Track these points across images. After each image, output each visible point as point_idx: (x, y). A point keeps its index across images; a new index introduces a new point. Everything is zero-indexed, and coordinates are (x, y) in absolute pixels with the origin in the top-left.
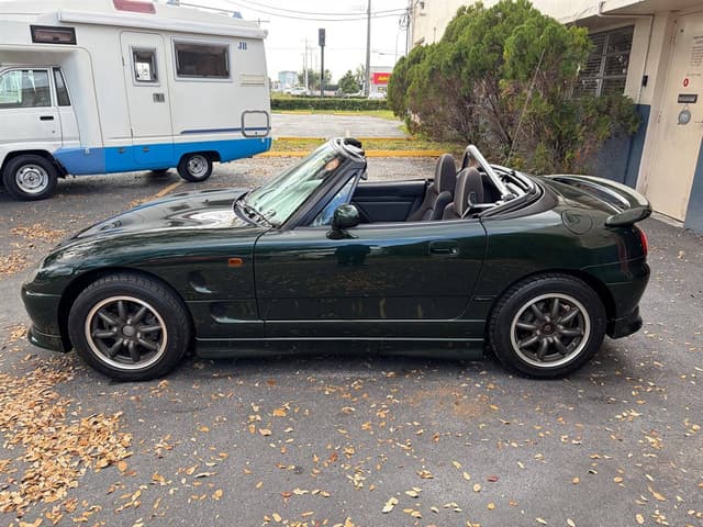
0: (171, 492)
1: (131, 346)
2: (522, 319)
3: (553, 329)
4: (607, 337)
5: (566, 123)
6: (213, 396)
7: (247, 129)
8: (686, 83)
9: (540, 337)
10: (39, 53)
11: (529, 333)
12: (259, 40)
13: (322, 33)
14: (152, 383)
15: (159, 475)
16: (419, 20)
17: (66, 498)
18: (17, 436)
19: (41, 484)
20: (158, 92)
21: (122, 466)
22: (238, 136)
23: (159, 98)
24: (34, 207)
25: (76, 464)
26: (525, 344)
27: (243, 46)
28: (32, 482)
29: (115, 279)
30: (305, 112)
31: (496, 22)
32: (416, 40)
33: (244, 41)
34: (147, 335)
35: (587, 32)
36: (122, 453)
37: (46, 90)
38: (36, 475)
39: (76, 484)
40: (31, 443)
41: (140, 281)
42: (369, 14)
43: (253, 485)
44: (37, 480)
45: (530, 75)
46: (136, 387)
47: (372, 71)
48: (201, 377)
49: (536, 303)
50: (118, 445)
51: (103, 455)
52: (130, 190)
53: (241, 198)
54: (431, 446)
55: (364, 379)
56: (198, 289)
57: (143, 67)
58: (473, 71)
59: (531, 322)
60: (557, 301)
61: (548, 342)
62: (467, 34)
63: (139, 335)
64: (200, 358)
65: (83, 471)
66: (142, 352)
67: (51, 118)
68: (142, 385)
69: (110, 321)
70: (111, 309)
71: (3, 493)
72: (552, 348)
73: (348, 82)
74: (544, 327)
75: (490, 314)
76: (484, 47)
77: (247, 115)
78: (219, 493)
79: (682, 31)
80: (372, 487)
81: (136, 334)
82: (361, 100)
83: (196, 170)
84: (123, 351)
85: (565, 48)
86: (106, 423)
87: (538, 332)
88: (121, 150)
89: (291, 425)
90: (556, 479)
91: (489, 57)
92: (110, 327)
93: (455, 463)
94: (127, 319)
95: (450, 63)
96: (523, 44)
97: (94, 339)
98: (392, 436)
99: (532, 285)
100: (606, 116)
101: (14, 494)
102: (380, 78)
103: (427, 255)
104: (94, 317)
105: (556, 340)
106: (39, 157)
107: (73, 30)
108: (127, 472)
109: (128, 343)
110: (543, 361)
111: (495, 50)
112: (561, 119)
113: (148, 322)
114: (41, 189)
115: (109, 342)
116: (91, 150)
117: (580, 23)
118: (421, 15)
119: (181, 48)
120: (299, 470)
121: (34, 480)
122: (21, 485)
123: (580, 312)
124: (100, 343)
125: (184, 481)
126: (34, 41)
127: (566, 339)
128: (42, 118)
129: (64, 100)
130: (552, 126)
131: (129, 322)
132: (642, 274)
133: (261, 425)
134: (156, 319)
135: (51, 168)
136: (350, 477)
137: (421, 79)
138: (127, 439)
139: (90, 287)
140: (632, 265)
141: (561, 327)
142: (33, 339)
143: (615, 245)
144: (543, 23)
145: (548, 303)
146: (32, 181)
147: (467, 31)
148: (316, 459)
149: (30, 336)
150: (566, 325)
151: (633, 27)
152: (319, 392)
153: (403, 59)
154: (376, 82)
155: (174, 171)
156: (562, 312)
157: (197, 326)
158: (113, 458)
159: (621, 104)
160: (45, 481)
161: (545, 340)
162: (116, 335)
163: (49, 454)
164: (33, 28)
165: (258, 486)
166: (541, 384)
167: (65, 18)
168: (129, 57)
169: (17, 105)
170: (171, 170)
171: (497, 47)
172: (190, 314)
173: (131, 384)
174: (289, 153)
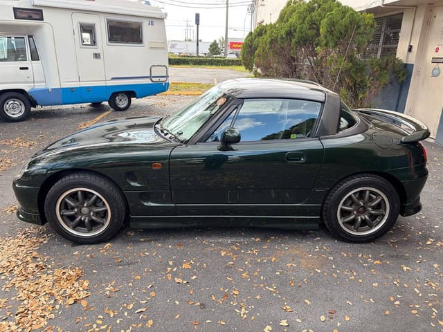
0: (118, 322)
1: (86, 220)
2: (344, 204)
3: (365, 210)
4: (400, 216)
5: (359, 75)
6: (142, 254)
7: (153, 77)
8: (437, 50)
9: (356, 216)
10: (19, 26)
11: (349, 213)
12: (162, 19)
13: (197, 16)
14: (100, 245)
15: (109, 310)
16: (260, 8)
17: (47, 326)
18: (11, 282)
19: (30, 316)
20: (96, 52)
21: (84, 303)
22: (148, 81)
23: (97, 56)
24: (15, 126)
25: (52, 302)
26: (346, 220)
27: (151, 23)
28: (23, 315)
29: (77, 176)
30: (187, 66)
31: (313, 10)
32: (258, 21)
33: (152, 20)
34: (97, 214)
35: (373, 17)
36: (83, 295)
37: (24, 50)
38: (25, 310)
39: (53, 316)
40: (21, 287)
41: (93, 178)
42: (227, 4)
43: (173, 317)
44: (26, 313)
45: (336, 44)
46: (90, 248)
47: (229, 41)
48: (132, 241)
49: (354, 194)
50: (81, 289)
51: (70, 296)
52: (79, 116)
53: (157, 123)
54: (289, 289)
55: (240, 243)
56: (132, 184)
57: (86, 36)
58: (299, 42)
59: (351, 206)
60: (368, 192)
61: (361, 218)
62: (294, 17)
63: (92, 214)
64: (133, 229)
65: (57, 307)
66: (93, 225)
67: (27, 68)
68: (94, 246)
69: (72, 204)
70: (73, 196)
71: (4, 323)
72: (364, 223)
73: (214, 48)
74: (358, 209)
75: (324, 201)
76: (306, 26)
77: (154, 68)
78: (151, 322)
79: (435, 17)
80: (253, 318)
81: (90, 213)
82: (223, 59)
83: (120, 103)
84: (81, 224)
85: (359, 27)
86: (71, 273)
87: (355, 212)
88: (72, 90)
89: (195, 274)
90: (374, 312)
91: (309, 32)
92: (73, 208)
93: (306, 301)
94: (84, 203)
95: (284, 36)
96: (333, 24)
97: (62, 216)
98: (263, 282)
99: (352, 182)
100: (385, 71)
101: (11, 323)
102: (234, 46)
103: (284, 161)
104: (62, 202)
105: (367, 217)
106: (19, 94)
107: (41, 10)
108: (88, 308)
109: (85, 219)
110: (357, 231)
111: (313, 28)
112: (356, 72)
113: (98, 205)
114: (21, 114)
115: (72, 218)
116: (52, 89)
117: (369, 11)
118: (262, 5)
119: (111, 24)
120: (203, 306)
121: (24, 314)
122: (16, 317)
123: (383, 199)
124: (66, 219)
125: (126, 314)
126: (16, 18)
127: (373, 217)
128: (21, 68)
129: (35, 57)
130: (351, 77)
131: (85, 205)
132: (423, 174)
133: (175, 275)
134: (104, 203)
135: (26, 101)
136: (238, 311)
137: (264, 46)
138: (86, 284)
139: (59, 182)
140: (416, 169)
141: (370, 209)
142: (21, 216)
143: (406, 156)
144: (345, 10)
145: (362, 193)
146: (14, 109)
147: (295, 16)
148: (214, 298)
149: (18, 213)
150: (374, 208)
151: (403, 13)
152: (211, 252)
153: (251, 33)
154: (232, 47)
155: (106, 103)
156: (371, 199)
157: (130, 208)
158: (78, 298)
159: (394, 63)
160: (32, 314)
161: (359, 217)
162: (76, 213)
163: (34, 295)
164: (15, 9)
165: (177, 317)
166: (356, 246)
167: (36, 3)
168: (78, 29)
169: (4, 60)
170: (104, 103)
171: (314, 26)
172: (126, 200)
173: (86, 246)
174: (179, 92)
